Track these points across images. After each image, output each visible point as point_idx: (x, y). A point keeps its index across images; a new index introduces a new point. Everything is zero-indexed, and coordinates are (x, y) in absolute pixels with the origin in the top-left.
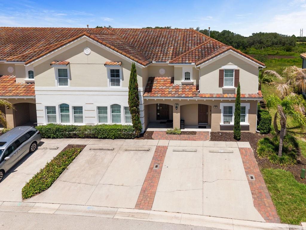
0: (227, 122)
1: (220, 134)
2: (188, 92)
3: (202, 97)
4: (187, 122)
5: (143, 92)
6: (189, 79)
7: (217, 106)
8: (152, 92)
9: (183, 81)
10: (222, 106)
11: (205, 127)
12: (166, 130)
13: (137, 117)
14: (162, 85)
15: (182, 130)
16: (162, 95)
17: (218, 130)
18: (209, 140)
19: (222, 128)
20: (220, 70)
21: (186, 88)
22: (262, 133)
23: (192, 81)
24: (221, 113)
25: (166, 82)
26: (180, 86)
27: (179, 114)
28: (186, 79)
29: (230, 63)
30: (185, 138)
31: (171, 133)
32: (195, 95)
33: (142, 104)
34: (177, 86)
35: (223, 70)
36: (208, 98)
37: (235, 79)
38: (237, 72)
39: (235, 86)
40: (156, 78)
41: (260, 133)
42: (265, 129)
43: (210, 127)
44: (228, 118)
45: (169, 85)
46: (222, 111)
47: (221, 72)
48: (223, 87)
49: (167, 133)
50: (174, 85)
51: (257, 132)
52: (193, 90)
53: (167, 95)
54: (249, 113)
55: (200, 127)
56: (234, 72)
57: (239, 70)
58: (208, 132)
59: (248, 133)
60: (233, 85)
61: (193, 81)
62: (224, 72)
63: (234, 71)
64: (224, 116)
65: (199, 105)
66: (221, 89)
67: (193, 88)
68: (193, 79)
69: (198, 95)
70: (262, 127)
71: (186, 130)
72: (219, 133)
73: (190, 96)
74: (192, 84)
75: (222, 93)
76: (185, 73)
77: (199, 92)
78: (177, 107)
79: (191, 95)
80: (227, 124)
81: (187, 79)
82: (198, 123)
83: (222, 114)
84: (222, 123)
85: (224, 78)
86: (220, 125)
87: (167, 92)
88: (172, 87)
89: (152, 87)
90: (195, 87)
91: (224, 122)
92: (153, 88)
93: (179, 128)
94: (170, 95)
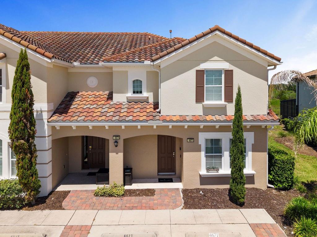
0: (213, 168)
1: (201, 192)
2: (138, 114)
3: (164, 121)
4: (137, 171)
5: (48, 111)
6: (141, 92)
7: (193, 139)
8: (68, 114)
9: (130, 94)
10: (203, 138)
11: (170, 180)
12: (94, 187)
13: (27, 161)
14: (91, 102)
15: (127, 187)
16: (87, 119)
17: (197, 185)
18: (182, 207)
19: (204, 180)
20: (197, 71)
21: (136, 107)
22: (279, 189)
23: (145, 94)
24: (201, 152)
25: (98, 99)
26: (124, 104)
27: (121, 155)
28: (134, 92)
29: (216, 58)
30: (132, 205)
31: (104, 194)
32: (151, 118)
33: (45, 137)
34: (118, 103)
35: (203, 71)
36: (177, 121)
37: (225, 87)
38: (229, 74)
39: (225, 101)
40: (80, 93)
41: (276, 189)
42: (284, 182)
43: (179, 179)
44: (214, 161)
45: (103, 102)
46: (203, 147)
47: (200, 74)
48: (203, 103)
49: (96, 194)
50: (112, 103)
51: (269, 187)
52: (148, 111)
53: (96, 118)
54: (253, 151)
55: (161, 180)
56: (223, 76)
57: (232, 71)
58: (178, 189)
59: (253, 188)
60: (221, 100)
61: (148, 96)
62: (205, 75)
63: (223, 72)
64: (206, 156)
65: (160, 137)
66: (200, 106)
67: (148, 107)
68: (148, 91)
69: (157, 118)
70: (279, 177)
71: (135, 186)
72: (198, 190)
73: (141, 119)
74: (146, 100)
75: (202, 114)
76: (134, 82)
77: (160, 113)
78: (116, 142)
79: (145, 118)
80: (213, 173)
81: (137, 92)
82: (158, 172)
83: (203, 153)
84: (203, 172)
85: (205, 86)
86: (200, 175)
87: (98, 114)
88: (108, 106)
89: (70, 106)
90: (152, 106)
91: (208, 169)
92: (72, 107)
93: (122, 183)
94: (104, 118)
